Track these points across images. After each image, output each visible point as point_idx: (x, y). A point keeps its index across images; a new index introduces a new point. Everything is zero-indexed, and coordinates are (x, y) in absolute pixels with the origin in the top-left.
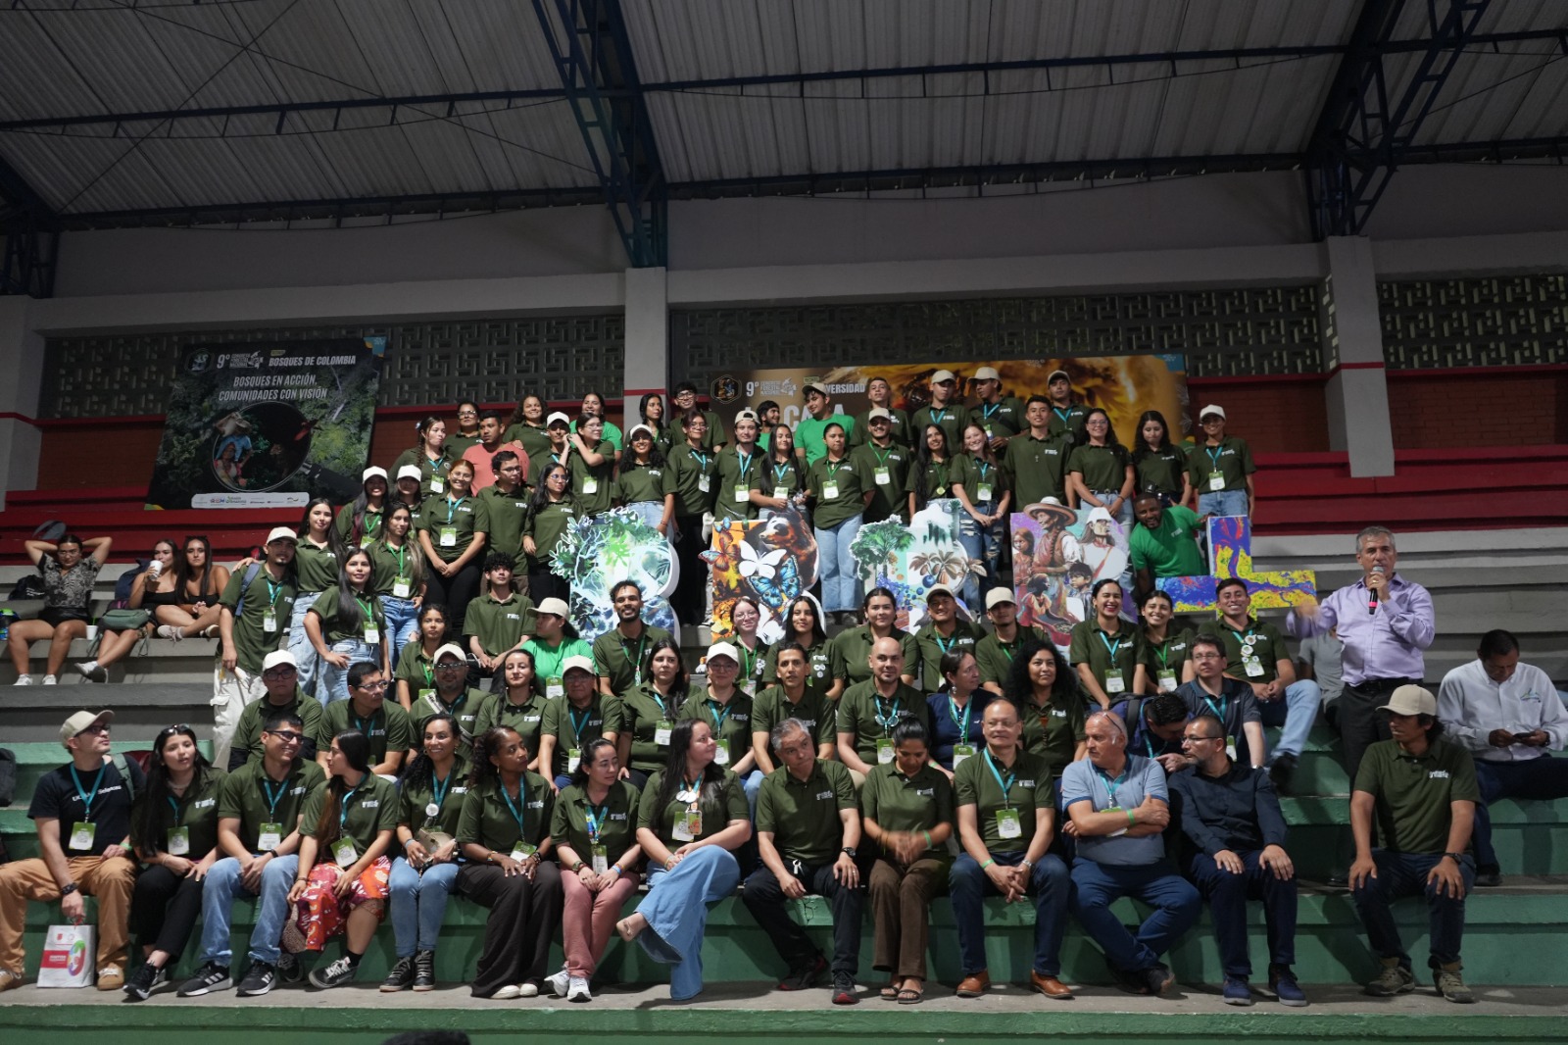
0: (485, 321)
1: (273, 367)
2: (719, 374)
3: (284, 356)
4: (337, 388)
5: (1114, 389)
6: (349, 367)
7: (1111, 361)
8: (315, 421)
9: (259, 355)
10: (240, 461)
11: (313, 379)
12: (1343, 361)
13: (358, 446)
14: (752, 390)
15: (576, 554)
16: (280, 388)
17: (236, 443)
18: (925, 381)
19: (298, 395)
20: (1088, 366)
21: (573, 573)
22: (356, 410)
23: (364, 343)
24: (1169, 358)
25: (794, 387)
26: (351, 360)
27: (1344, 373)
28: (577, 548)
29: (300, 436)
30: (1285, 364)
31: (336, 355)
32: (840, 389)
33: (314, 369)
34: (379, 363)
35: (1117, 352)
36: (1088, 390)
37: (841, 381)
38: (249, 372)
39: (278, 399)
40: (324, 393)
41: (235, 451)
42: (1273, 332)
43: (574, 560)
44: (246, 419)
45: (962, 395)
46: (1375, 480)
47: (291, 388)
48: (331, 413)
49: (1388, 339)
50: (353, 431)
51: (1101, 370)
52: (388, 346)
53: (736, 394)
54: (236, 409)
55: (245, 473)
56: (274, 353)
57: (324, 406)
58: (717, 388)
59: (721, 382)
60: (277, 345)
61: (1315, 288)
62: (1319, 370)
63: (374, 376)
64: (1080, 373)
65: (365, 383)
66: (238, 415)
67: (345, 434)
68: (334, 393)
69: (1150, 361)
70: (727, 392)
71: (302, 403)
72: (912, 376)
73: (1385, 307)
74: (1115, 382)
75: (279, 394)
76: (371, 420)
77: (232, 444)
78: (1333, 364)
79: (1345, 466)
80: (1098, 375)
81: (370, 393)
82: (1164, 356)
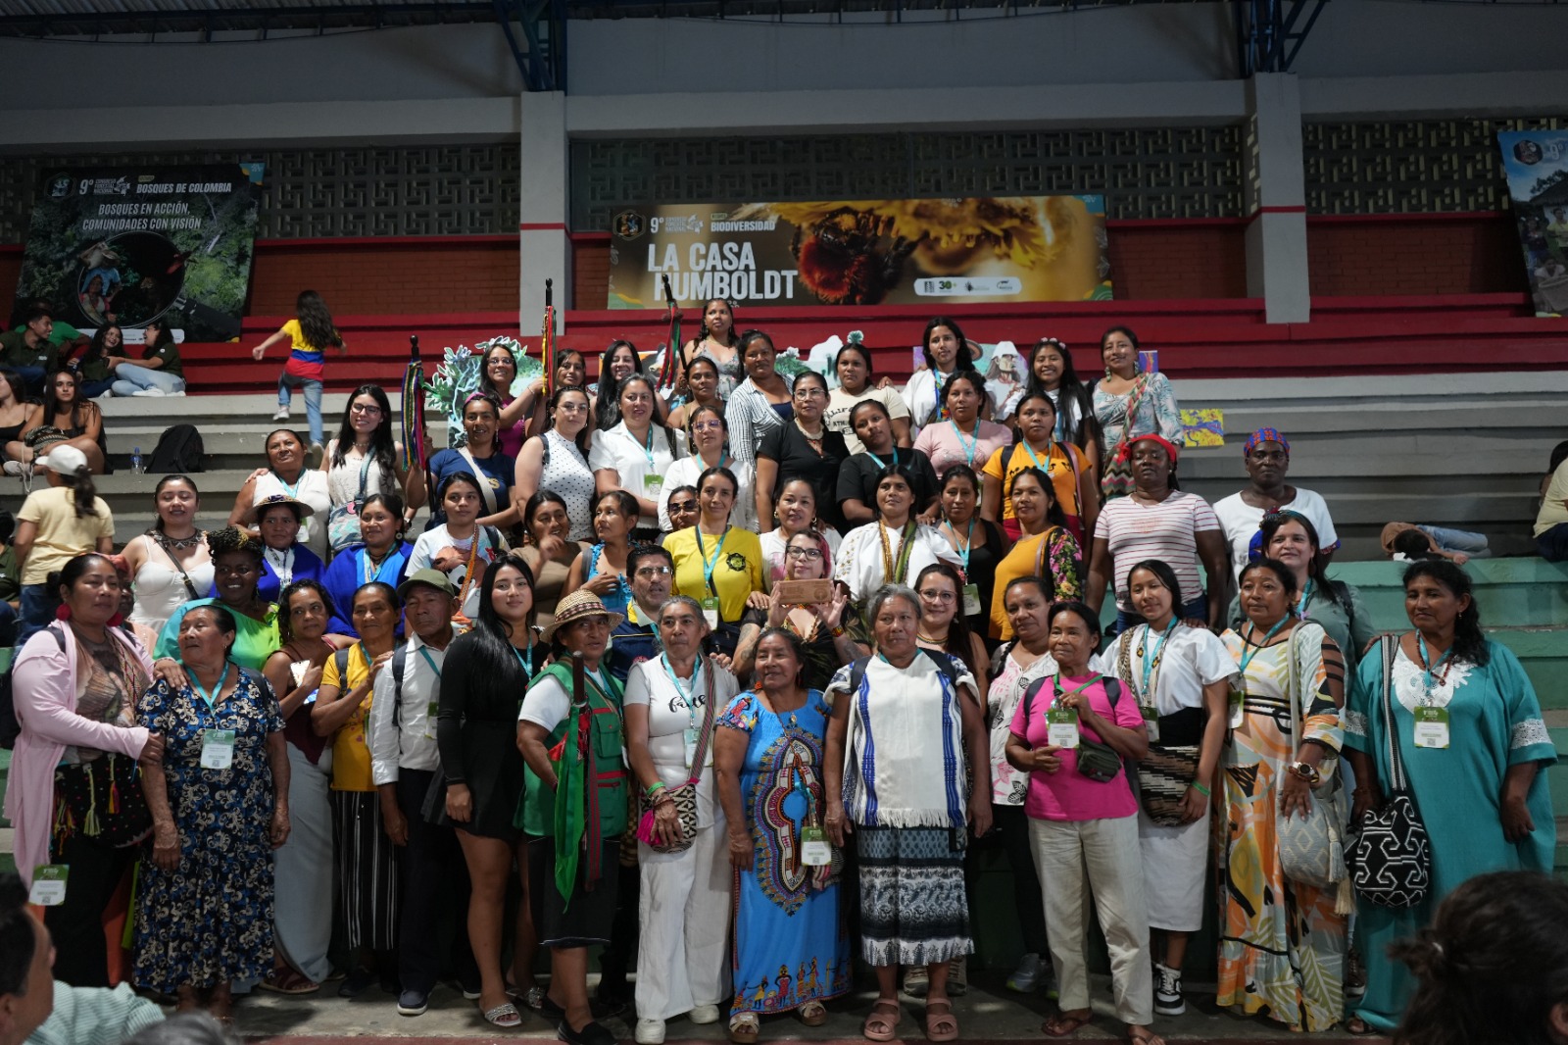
0: (371, 147)
1: (141, 194)
2: (622, 209)
3: (153, 182)
4: (212, 218)
5: (1032, 230)
6: (224, 196)
7: (1030, 201)
8: (188, 254)
9: (126, 181)
10: (108, 294)
11: (185, 207)
12: (1265, 204)
13: (237, 281)
14: (657, 226)
15: (454, 387)
16: (149, 217)
17: (103, 276)
18: (837, 220)
19: (169, 226)
20: (1006, 206)
21: (451, 408)
22: (233, 242)
23: (240, 170)
24: (1089, 199)
25: (701, 224)
26: (226, 188)
27: (1265, 216)
28: (455, 381)
29: (173, 268)
30: (1207, 207)
31: (210, 182)
32: (749, 226)
33: (186, 197)
34: (257, 192)
35: (1032, 190)
36: (1005, 231)
37: (751, 218)
38: (114, 199)
39: (148, 228)
40: (198, 223)
41: (102, 284)
42: (1196, 174)
43: (452, 393)
44: (113, 250)
45: (875, 235)
46: (1290, 327)
47: (162, 217)
48: (206, 244)
49: (1311, 183)
50: (230, 264)
51: (1018, 211)
52: (267, 174)
53: (640, 229)
54: (102, 239)
55: (114, 308)
56: (142, 178)
57: (198, 237)
58: (620, 224)
59: (625, 217)
60: (145, 171)
61: (1239, 128)
62: (1240, 215)
63: (252, 205)
64: (997, 213)
65: (242, 213)
66: (104, 245)
67: (221, 267)
68: (209, 223)
69: (1070, 202)
70: (629, 228)
71: (174, 233)
72: (824, 214)
73: (1309, 149)
74: (1033, 224)
75: (148, 224)
76: (250, 253)
77: (99, 276)
78: (1254, 208)
79: (1260, 314)
80: (1016, 216)
81: (249, 223)
82: (1084, 197)
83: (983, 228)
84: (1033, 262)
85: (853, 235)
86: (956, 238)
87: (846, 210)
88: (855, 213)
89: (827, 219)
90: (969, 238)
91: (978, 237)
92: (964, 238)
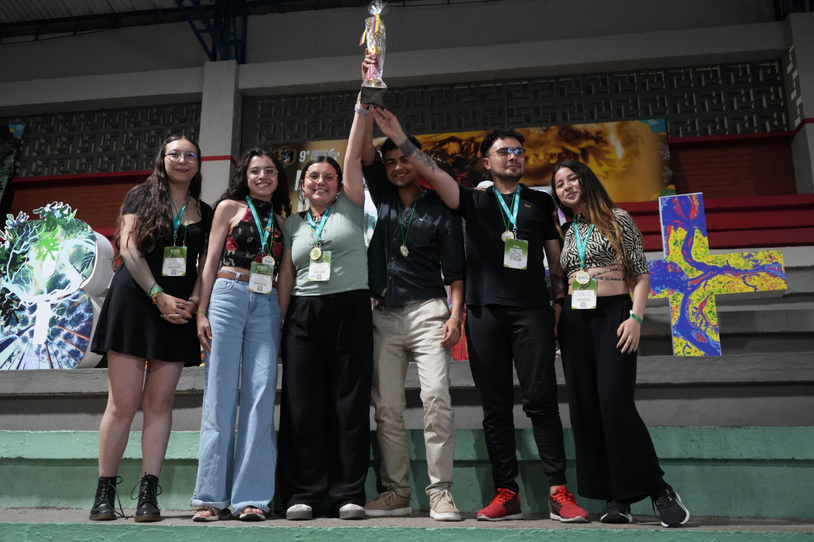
0: (103, 110)
2: (280, 146)
5: (605, 148)
7: (603, 126)
12: (807, 116)
14: (304, 157)
18: (445, 147)
20: (583, 131)
23: (8, 129)
24: (652, 122)
27: (808, 126)
28: (12, 244)
30: (755, 125)
34: (19, 145)
35: (607, 119)
36: (582, 150)
42: (744, 100)
45: (476, 156)
51: (593, 134)
52: (27, 130)
53: (291, 160)
59: (280, 151)
61: (780, 61)
62: (786, 129)
64: (576, 137)
69: (636, 126)
70: (283, 159)
72: (435, 143)
74: (606, 143)
78: (798, 122)
80: (592, 138)
81: (7, 166)
82: (649, 121)
83: (563, 148)
84: (606, 173)
85: (458, 157)
86: (541, 157)
87: (452, 139)
88: (459, 141)
89: (437, 147)
90: (552, 156)
91: (560, 155)
92: (548, 156)
